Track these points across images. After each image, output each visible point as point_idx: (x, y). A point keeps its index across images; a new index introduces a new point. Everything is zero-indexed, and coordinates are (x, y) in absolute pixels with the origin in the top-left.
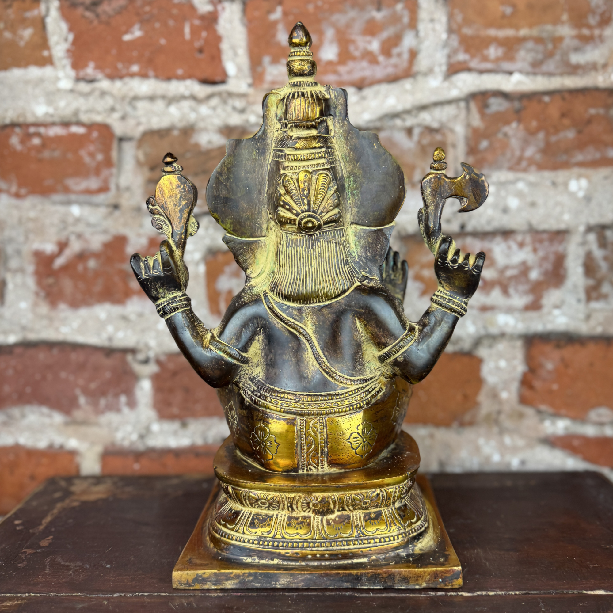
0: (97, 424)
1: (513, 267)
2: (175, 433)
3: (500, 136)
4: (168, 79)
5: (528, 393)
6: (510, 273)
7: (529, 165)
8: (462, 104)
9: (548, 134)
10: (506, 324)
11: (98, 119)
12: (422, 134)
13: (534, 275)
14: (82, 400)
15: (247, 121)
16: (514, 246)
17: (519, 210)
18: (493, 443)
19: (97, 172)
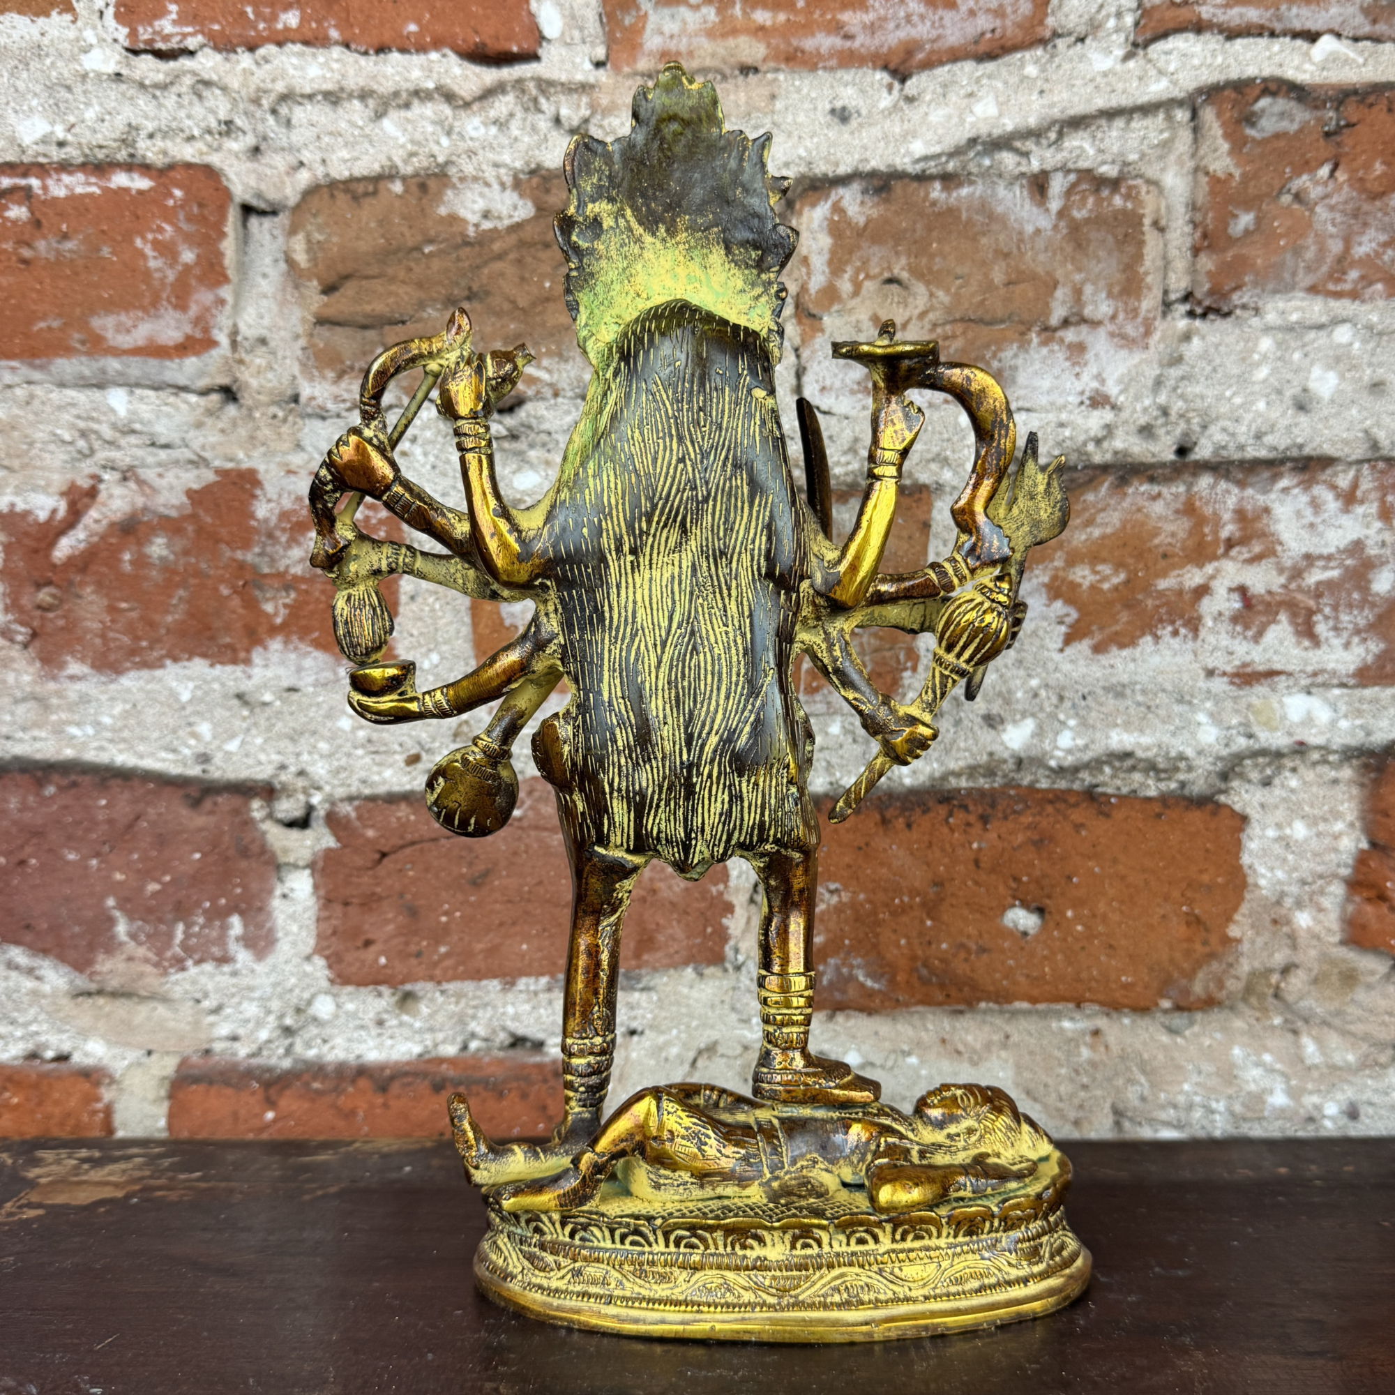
0: (165, 1000)
1: (1327, 560)
2: (380, 1023)
3: (1286, 199)
4: (381, 49)
5: (1370, 912)
6: (1315, 577)
7: (1367, 281)
8: (1181, 115)
10: (1309, 721)
11: (188, 153)
12: (1069, 192)
13: (1382, 584)
14: (123, 928)
16: (1331, 503)
17: (1340, 402)
19: (181, 298)
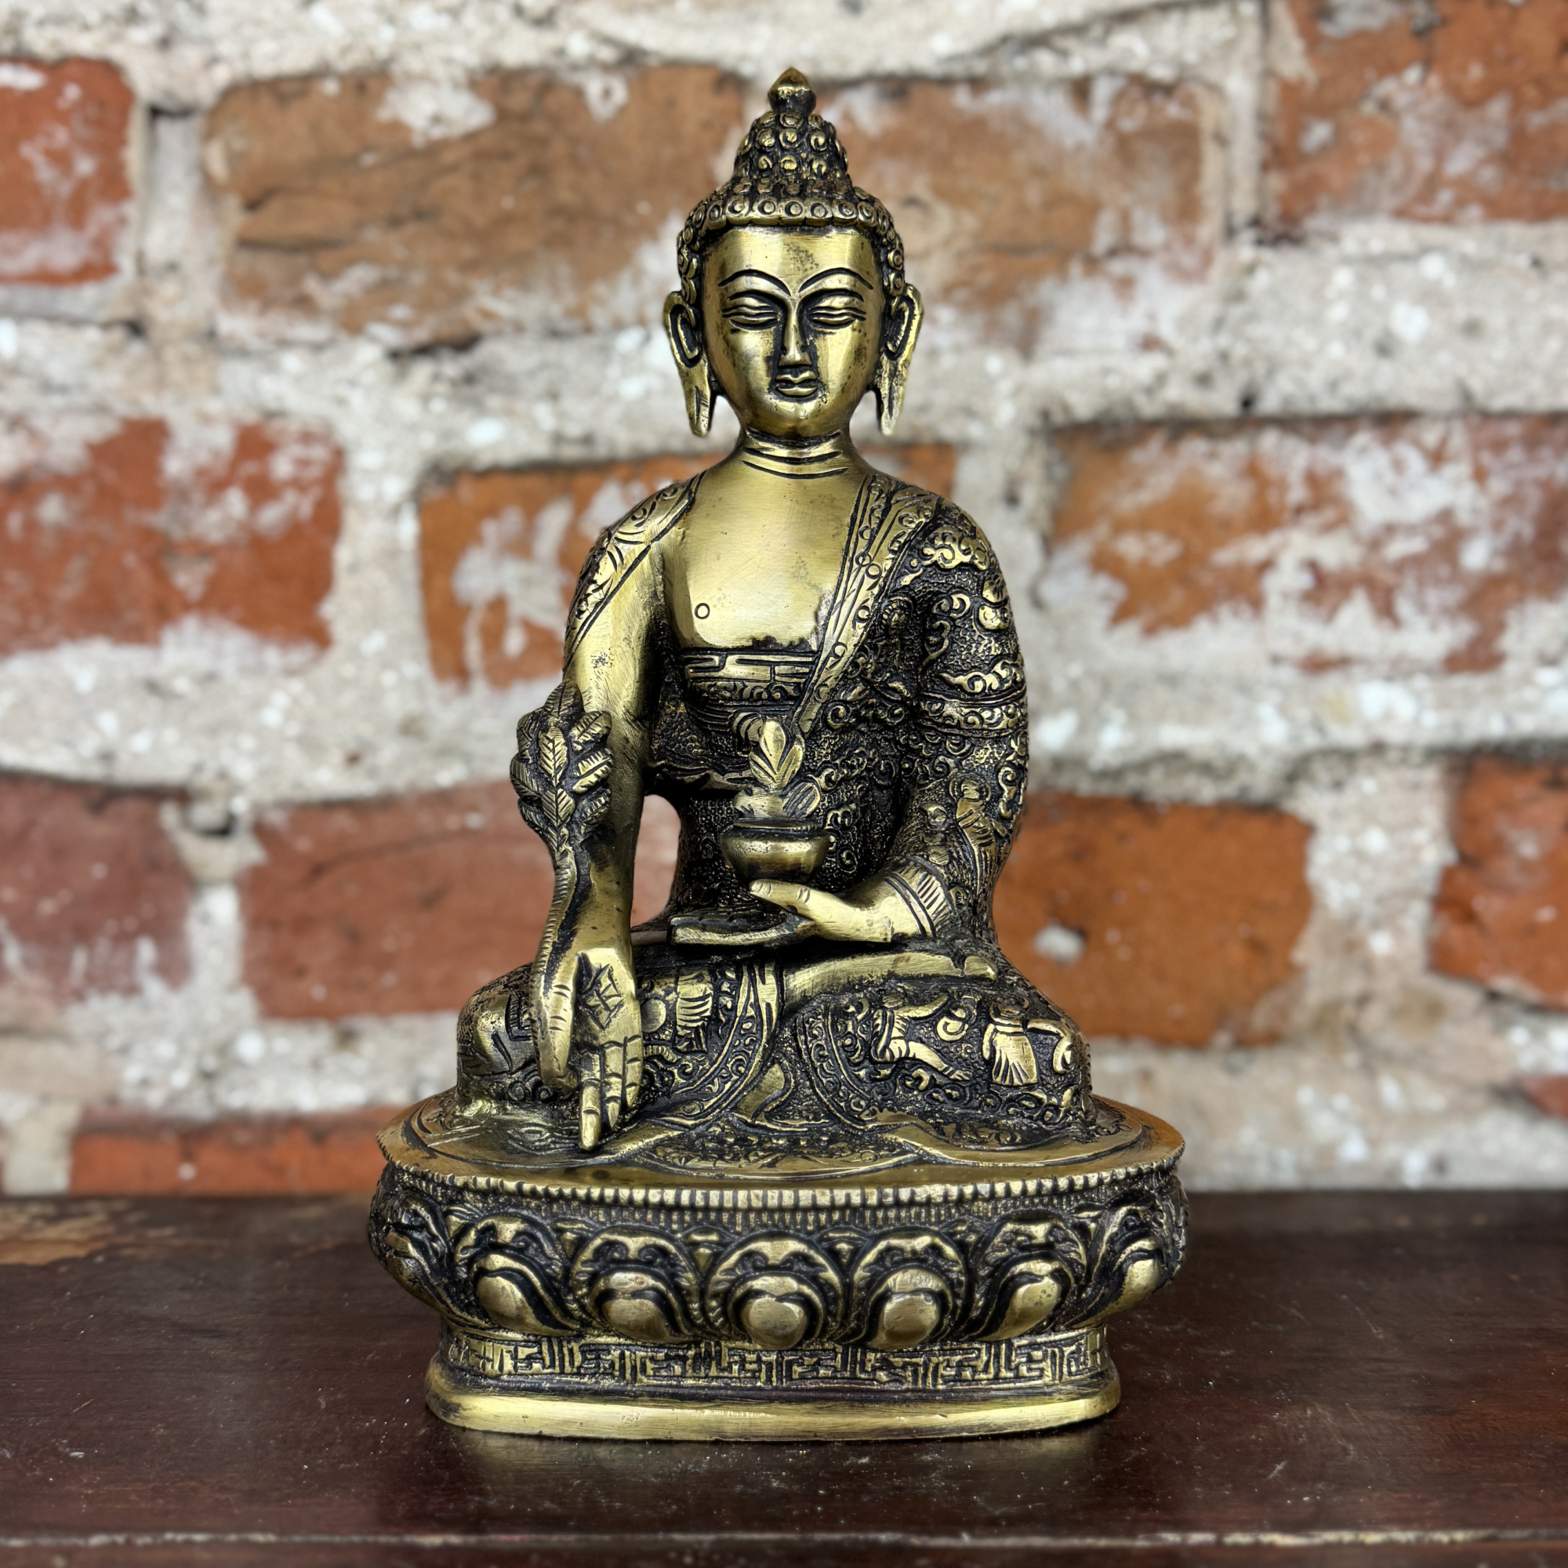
0: (62, 1036)
1: (1411, 530)
2: (316, 1065)
3: (1368, 108)
5: (1458, 935)
6: (1398, 548)
7: (1461, 203)
8: (1249, 9)
9: (1518, 106)
10: (1388, 716)
11: (85, 44)
12: (1118, 98)
13: (1477, 556)
14: (13, 955)
15: (561, 52)
16: (1415, 462)
17: (1429, 346)
18: (1342, 1102)
19: (77, 213)
